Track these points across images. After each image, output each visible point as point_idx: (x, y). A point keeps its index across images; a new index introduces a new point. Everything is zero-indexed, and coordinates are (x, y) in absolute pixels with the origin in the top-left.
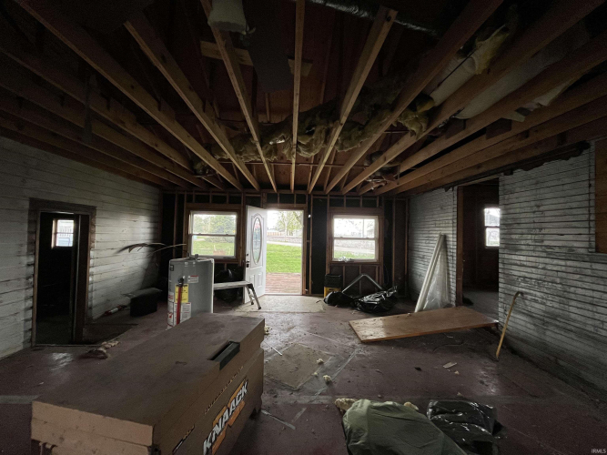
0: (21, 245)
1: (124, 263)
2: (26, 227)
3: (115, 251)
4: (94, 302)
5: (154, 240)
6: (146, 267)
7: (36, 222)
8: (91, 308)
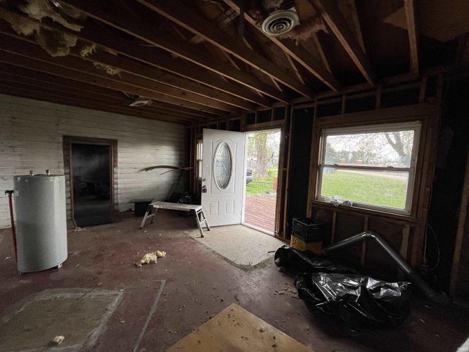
0: (60, 162)
1: (148, 179)
2: (61, 152)
3: (137, 170)
4: (120, 201)
5: (180, 164)
6: (172, 183)
7: (68, 149)
8: (117, 204)
